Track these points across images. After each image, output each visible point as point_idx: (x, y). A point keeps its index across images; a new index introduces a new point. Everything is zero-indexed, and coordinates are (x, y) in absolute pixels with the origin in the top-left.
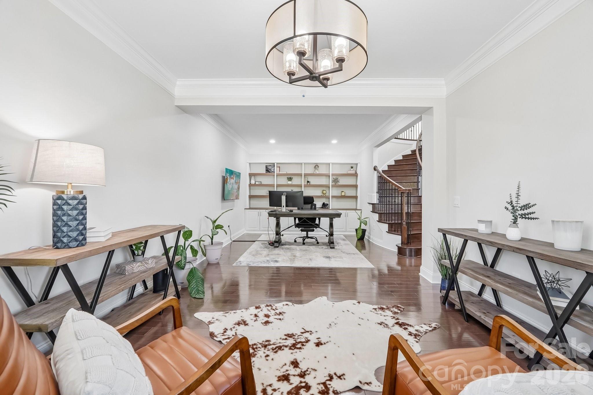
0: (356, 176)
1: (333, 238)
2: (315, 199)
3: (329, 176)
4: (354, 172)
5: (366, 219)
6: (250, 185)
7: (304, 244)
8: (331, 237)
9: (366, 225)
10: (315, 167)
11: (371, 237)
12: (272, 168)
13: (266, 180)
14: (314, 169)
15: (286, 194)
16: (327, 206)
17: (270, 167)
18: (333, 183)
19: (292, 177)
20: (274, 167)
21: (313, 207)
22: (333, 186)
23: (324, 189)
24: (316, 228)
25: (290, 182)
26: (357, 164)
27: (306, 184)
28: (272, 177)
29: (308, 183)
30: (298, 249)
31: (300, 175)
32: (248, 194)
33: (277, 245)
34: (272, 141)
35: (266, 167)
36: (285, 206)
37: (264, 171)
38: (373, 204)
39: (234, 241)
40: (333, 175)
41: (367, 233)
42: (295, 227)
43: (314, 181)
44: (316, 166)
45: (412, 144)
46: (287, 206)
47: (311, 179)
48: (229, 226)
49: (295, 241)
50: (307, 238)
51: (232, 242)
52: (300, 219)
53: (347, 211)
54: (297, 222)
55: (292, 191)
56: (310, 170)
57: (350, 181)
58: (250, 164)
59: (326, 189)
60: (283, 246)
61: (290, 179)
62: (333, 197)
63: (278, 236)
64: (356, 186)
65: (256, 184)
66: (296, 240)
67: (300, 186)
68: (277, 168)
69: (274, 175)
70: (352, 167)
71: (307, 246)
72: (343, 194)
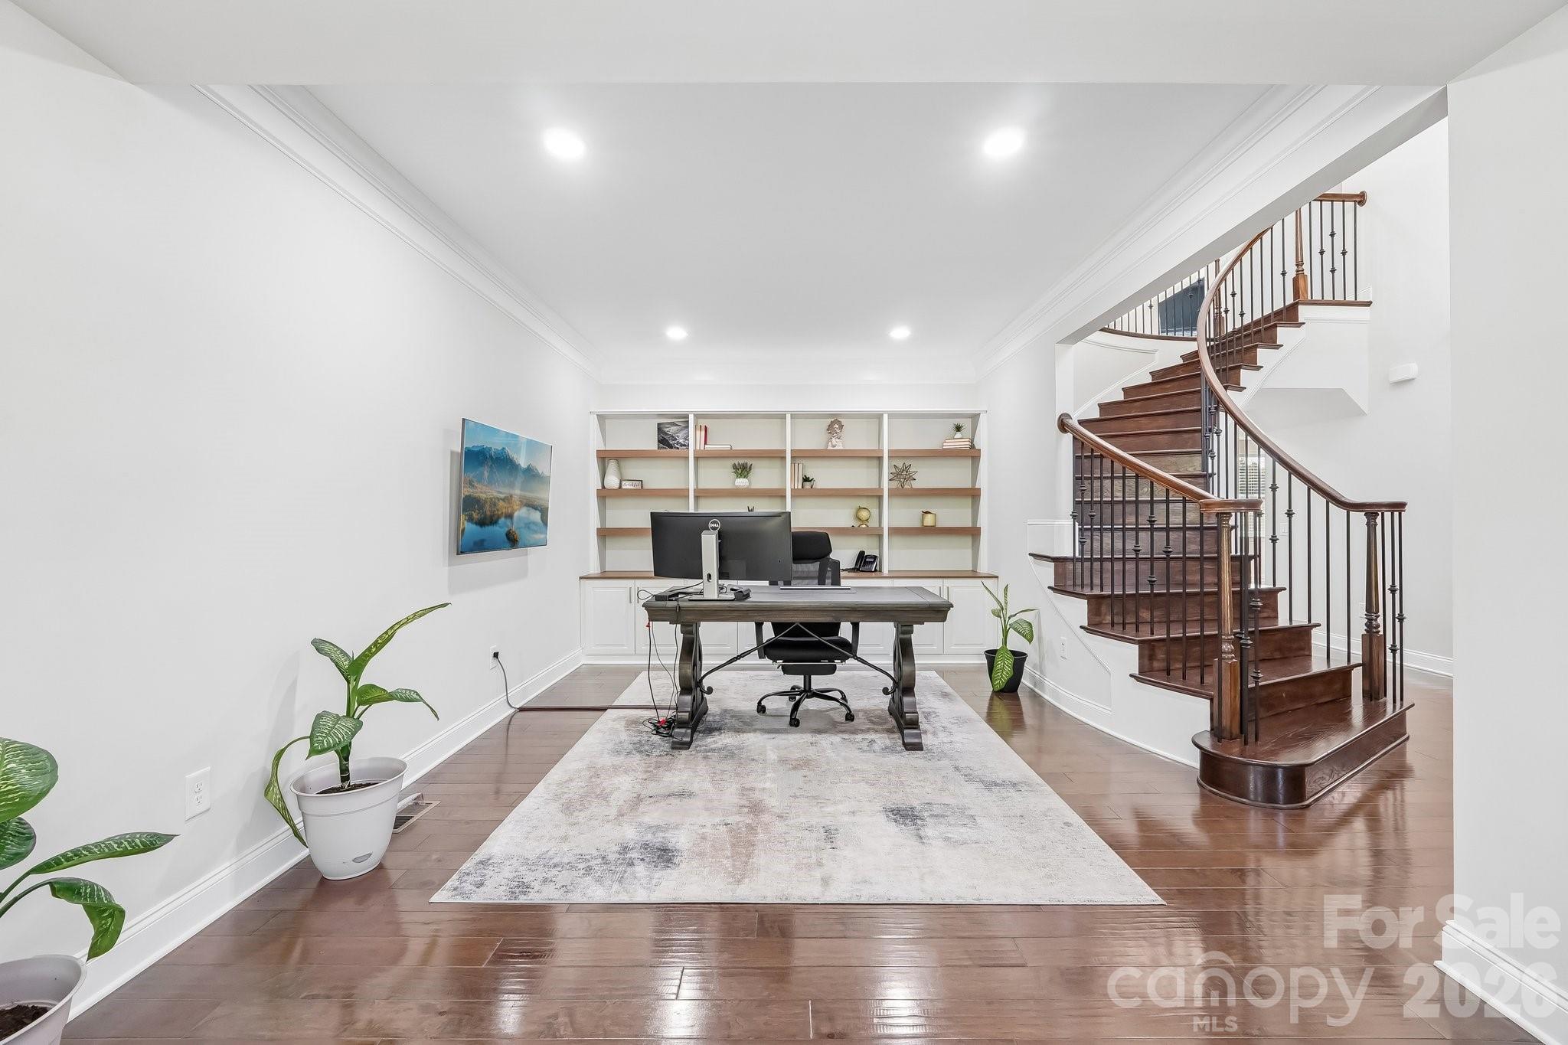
0: (973, 457)
1: (914, 704)
2: (833, 540)
3: (880, 459)
4: (964, 444)
5: (1023, 616)
6: (604, 494)
7: (795, 723)
8: (906, 699)
9: (1030, 641)
10: (830, 428)
11: (1049, 682)
12: (679, 431)
13: (660, 475)
14: (825, 435)
15: (718, 526)
16: (872, 563)
17: (672, 430)
18: (895, 484)
19: (749, 462)
20: (687, 427)
21: (830, 573)
22: (893, 493)
23: (863, 503)
24: (844, 658)
25: (742, 482)
26: (975, 417)
27: (800, 487)
28: (682, 462)
29: (808, 485)
30: (772, 756)
31: (778, 456)
32: (595, 523)
33: (685, 735)
34: (676, 333)
35: (660, 429)
36: (715, 575)
37: (652, 444)
38: (1058, 561)
39: (522, 710)
40: (894, 455)
41: (1028, 667)
42: (761, 657)
43: (826, 476)
44: (835, 424)
45: (1154, 352)
46: (723, 574)
47: (815, 470)
48: (496, 655)
49: (761, 709)
50: (808, 697)
51: (512, 717)
52: (778, 628)
53: (946, 581)
54: (768, 632)
55: (751, 514)
56: (812, 438)
57: (953, 475)
58: (602, 418)
59: (871, 504)
60: (709, 740)
61: (743, 470)
62: (895, 531)
63: (688, 698)
64: (974, 494)
65: (624, 487)
66: (763, 703)
67: (779, 494)
68: (698, 432)
69: (687, 458)
70: (958, 428)
71: (808, 737)
72: (929, 521)
